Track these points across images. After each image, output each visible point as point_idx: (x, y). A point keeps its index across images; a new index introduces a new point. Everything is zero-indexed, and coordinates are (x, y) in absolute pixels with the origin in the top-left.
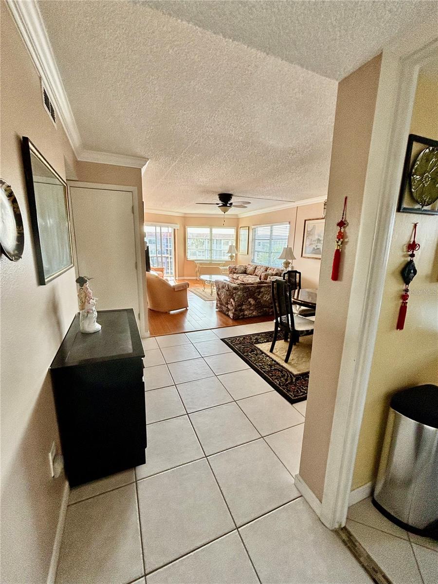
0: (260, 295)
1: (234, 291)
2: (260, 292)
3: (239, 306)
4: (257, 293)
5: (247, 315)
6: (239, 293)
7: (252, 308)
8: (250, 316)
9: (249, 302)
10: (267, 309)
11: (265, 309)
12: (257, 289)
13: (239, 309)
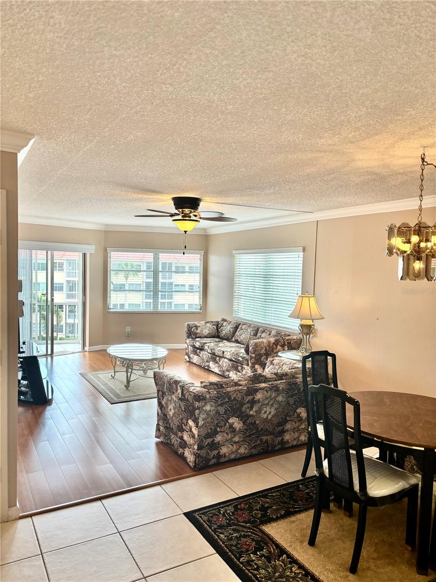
0: (254, 409)
1: (197, 404)
2: (253, 402)
3: (208, 436)
4: (249, 405)
5: (225, 456)
6: (208, 408)
7: (236, 439)
8: (233, 456)
9: (231, 426)
10: (269, 438)
11: (264, 438)
12: (247, 395)
13: (207, 443)
